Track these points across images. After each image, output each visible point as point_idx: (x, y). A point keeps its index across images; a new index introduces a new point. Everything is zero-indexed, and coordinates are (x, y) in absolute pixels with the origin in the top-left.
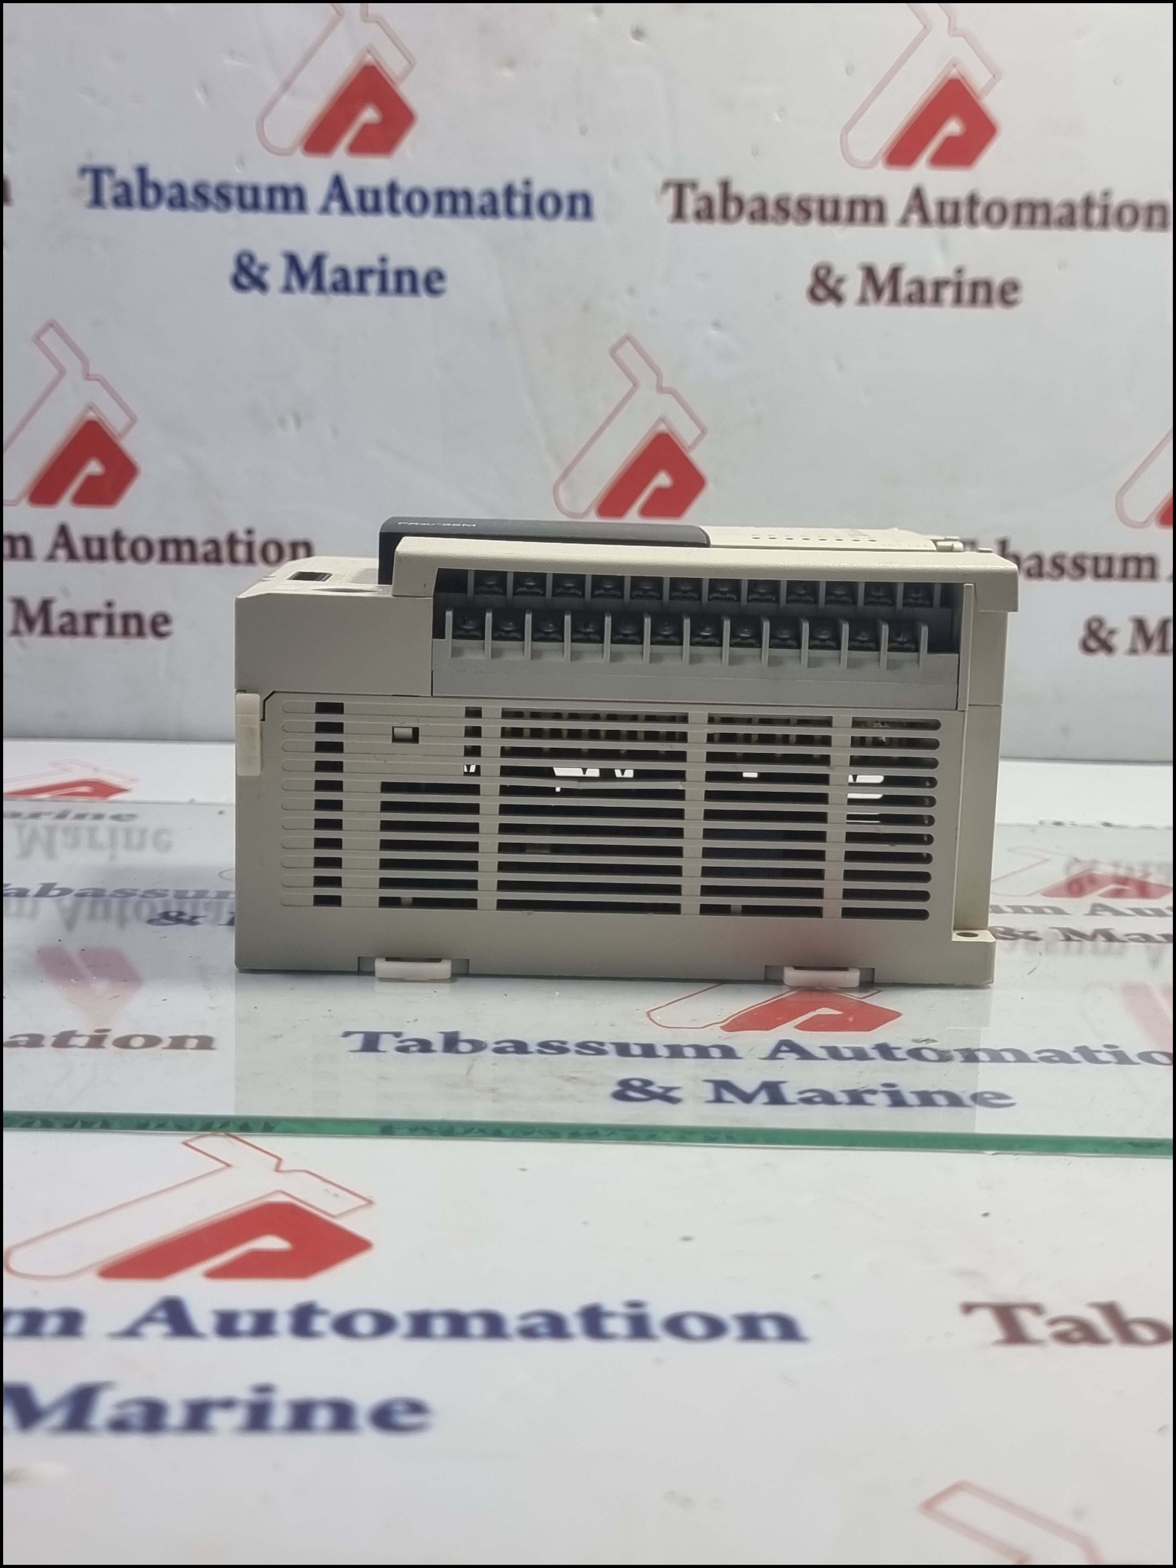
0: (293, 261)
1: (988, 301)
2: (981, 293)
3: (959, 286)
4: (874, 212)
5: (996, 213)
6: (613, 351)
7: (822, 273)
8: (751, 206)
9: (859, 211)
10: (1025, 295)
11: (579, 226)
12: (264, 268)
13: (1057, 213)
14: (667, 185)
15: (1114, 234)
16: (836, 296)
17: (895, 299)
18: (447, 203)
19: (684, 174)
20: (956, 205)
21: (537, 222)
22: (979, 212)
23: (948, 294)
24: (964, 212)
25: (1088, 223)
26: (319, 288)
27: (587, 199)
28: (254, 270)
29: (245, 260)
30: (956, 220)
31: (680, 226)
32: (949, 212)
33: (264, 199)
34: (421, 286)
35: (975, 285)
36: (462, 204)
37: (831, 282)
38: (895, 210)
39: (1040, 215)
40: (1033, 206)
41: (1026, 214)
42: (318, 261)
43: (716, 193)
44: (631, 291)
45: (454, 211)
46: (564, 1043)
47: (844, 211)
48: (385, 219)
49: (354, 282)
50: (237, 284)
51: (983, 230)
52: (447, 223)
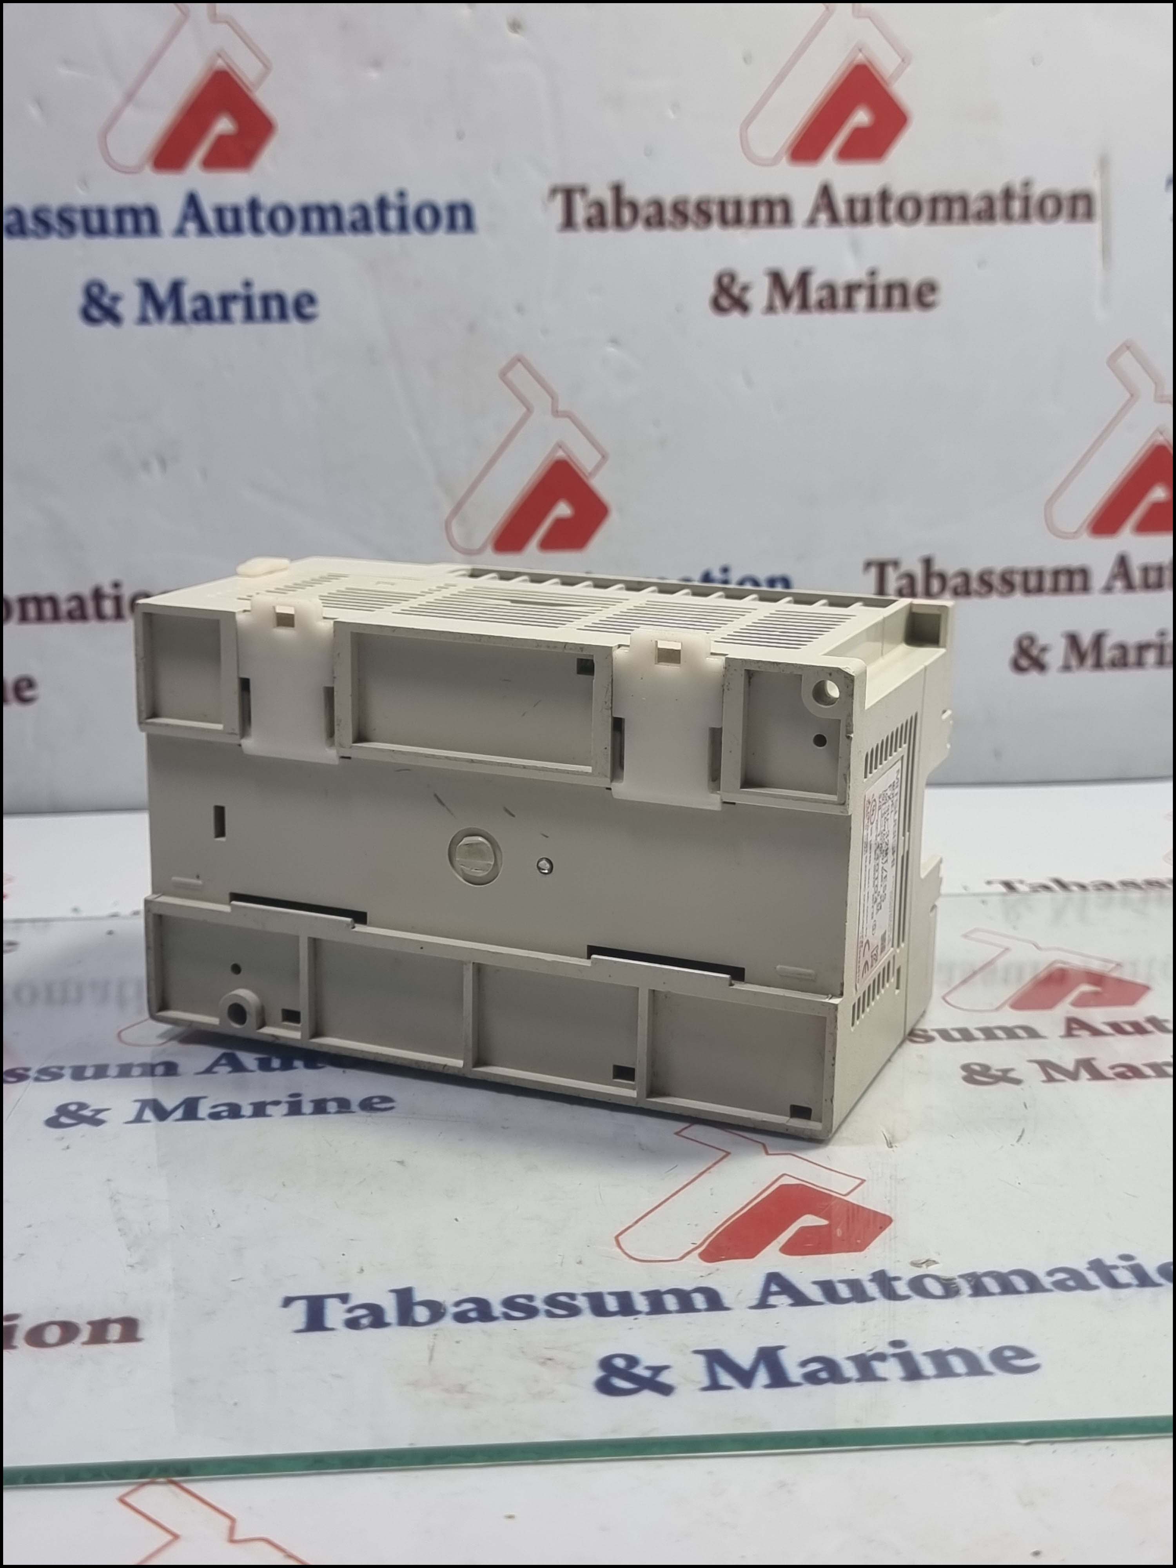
0: (147, 289)
1: (905, 304)
2: (897, 295)
3: (872, 289)
4: (779, 212)
5: (910, 209)
6: (503, 375)
7: (726, 280)
8: (646, 211)
9: (763, 212)
10: (943, 296)
11: (460, 239)
12: (116, 298)
13: (975, 207)
14: (554, 191)
15: (1036, 226)
16: (741, 306)
17: (804, 306)
18: (315, 219)
19: (573, 179)
20: (867, 202)
21: (415, 236)
22: (892, 209)
23: (861, 298)
24: (875, 208)
25: (1008, 216)
26: (179, 317)
27: (467, 209)
28: (106, 301)
29: (95, 290)
30: (867, 218)
31: (570, 235)
32: (859, 210)
33: (112, 222)
34: (290, 312)
35: (889, 288)
36: (331, 219)
37: (736, 291)
38: (802, 210)
39: (957, 209)
40: (949, 200)
41: (941, 209)
42: (176, 288)
43: (608, 198)
44: (520, 309)
45: (323, 228)
46: (530, 1298)
47: (747, 213)
48: (248, 239)
49: (217, 310)
50: (87, 317)
51: (897, 228)
52: (315, 241)
